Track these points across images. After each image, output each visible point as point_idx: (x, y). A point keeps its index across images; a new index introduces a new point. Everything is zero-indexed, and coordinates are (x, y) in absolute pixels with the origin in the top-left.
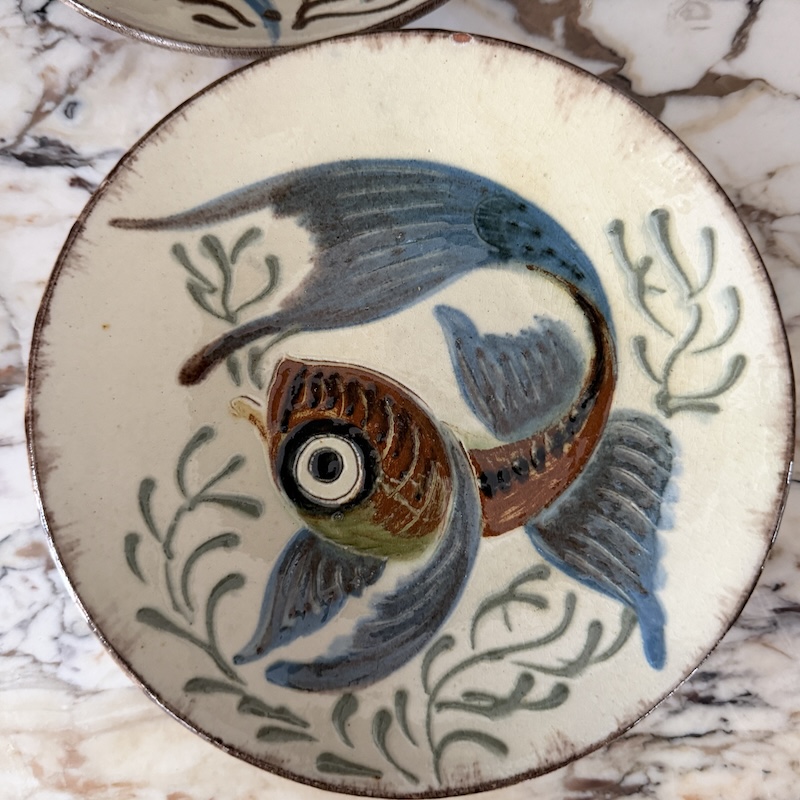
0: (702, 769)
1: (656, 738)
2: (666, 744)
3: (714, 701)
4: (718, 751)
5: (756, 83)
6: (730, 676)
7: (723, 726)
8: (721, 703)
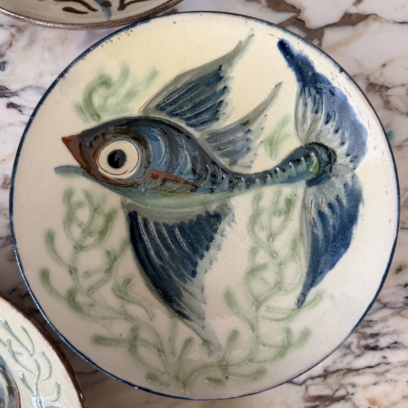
0: (375, 384)
1: (350, 371)
2: (355, 373)
3: (378, 348)
4: (382, 374)
5: (372, 16)
6: (385, 334)
7: (384, 360)
8: (382, 349)
